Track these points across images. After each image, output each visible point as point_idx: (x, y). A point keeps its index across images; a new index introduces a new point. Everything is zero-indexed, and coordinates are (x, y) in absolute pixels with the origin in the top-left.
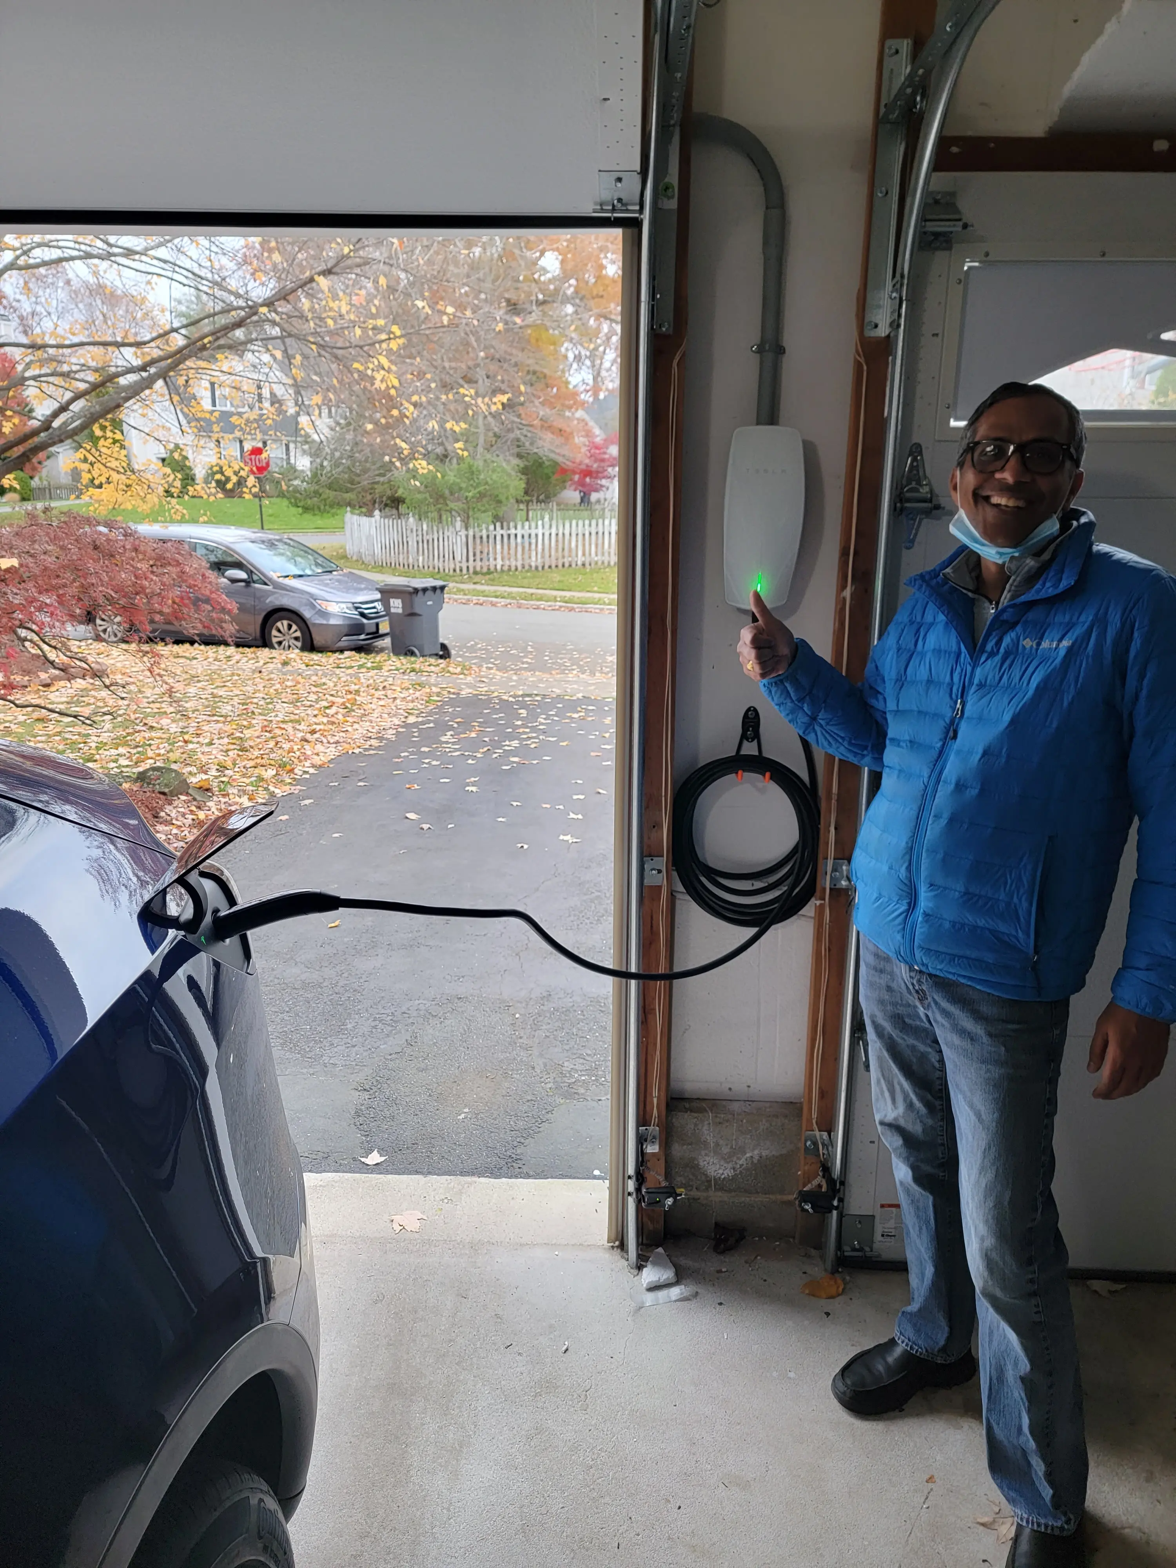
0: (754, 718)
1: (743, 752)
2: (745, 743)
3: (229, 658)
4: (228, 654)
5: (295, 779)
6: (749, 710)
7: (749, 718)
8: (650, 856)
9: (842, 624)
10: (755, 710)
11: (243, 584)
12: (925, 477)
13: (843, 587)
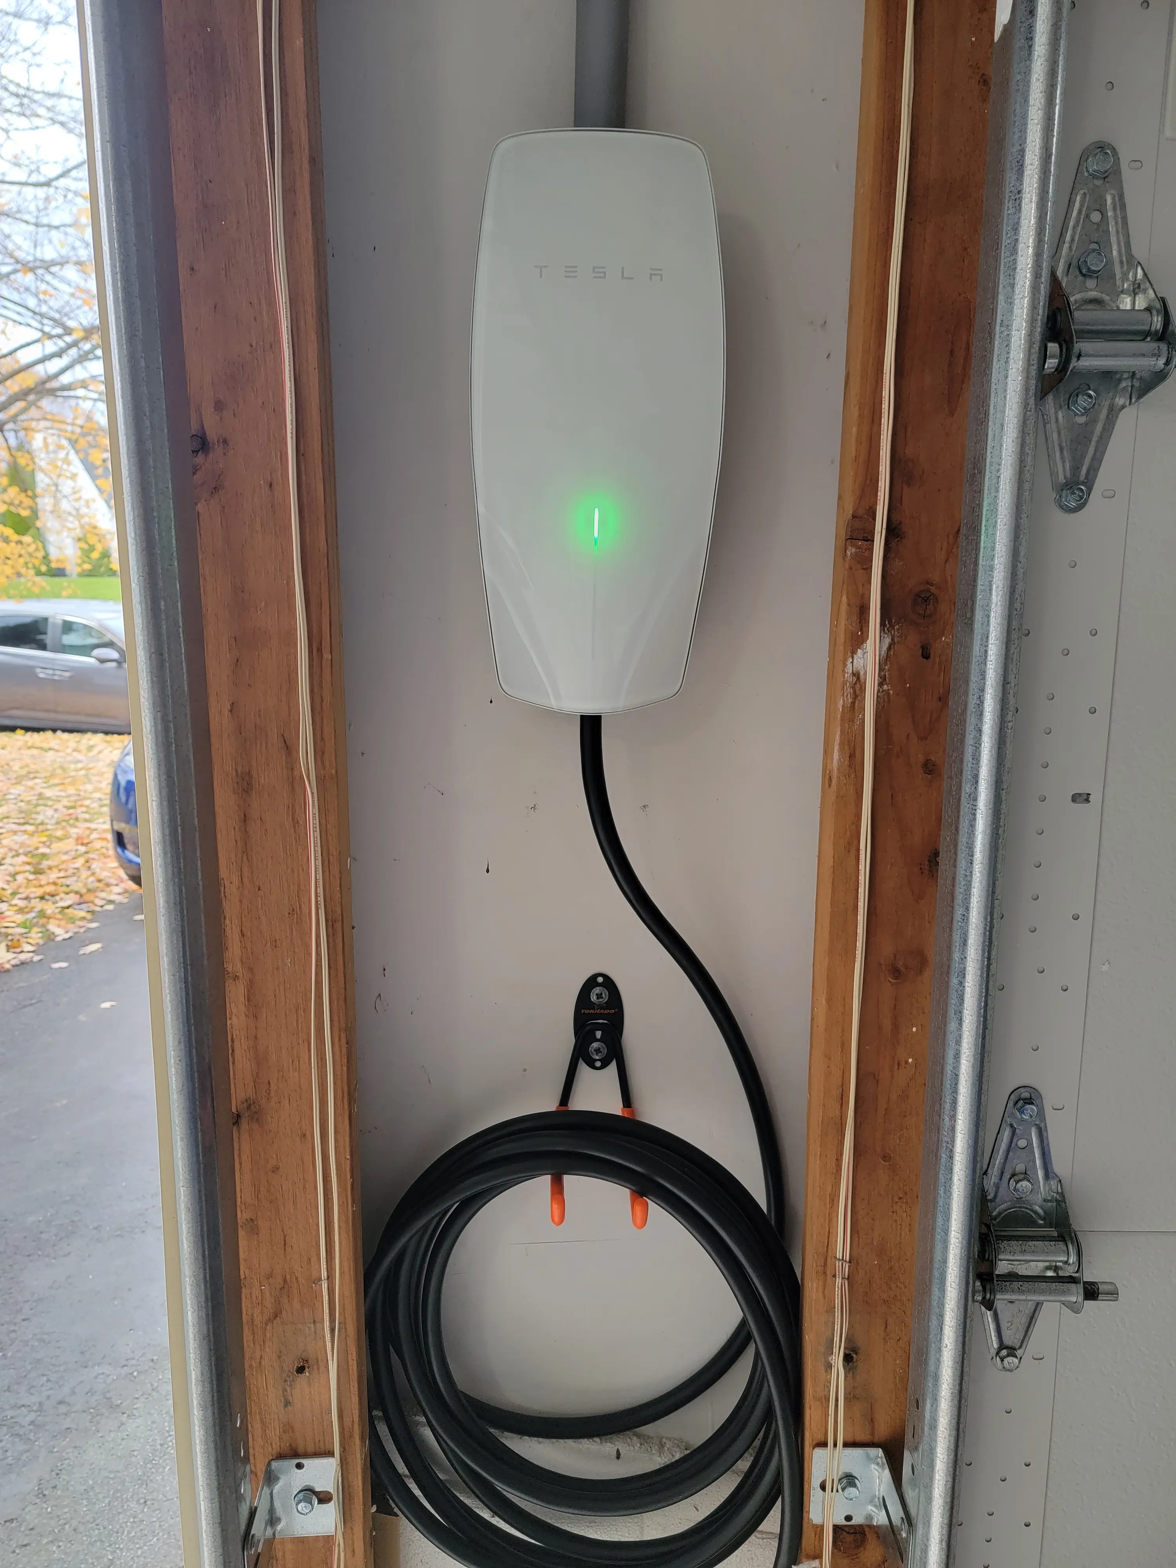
0: (608, 1006)
1: (581, 1102)
2: (584, 1070)
3: (90, 748)
4: (91, 743)
5: (92, 912)
6: (591, 983)
7: (592, 1005)
8: (295, 1454)
9: (853, 757)
10: (609, 984)
11: (114, 664)
12: (1131, 261)
13: (857, 640)
